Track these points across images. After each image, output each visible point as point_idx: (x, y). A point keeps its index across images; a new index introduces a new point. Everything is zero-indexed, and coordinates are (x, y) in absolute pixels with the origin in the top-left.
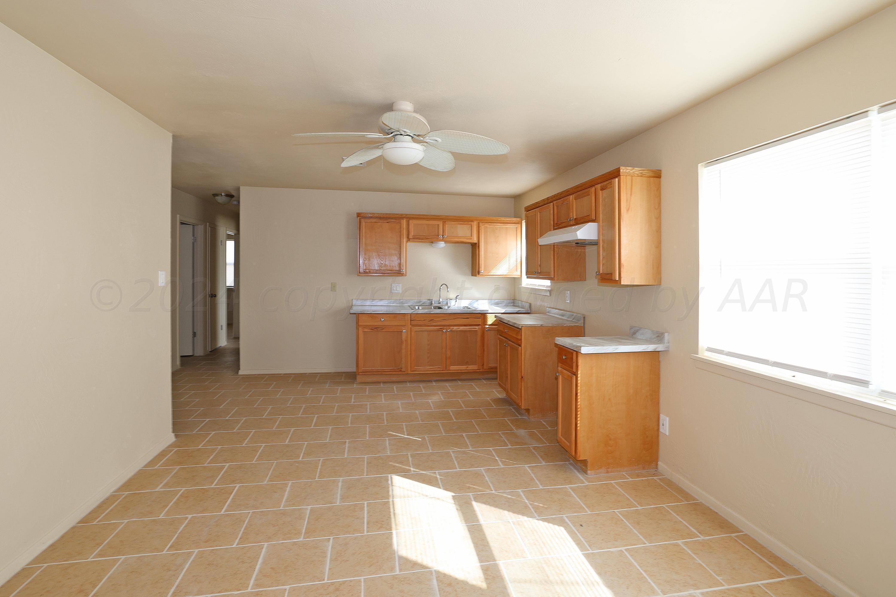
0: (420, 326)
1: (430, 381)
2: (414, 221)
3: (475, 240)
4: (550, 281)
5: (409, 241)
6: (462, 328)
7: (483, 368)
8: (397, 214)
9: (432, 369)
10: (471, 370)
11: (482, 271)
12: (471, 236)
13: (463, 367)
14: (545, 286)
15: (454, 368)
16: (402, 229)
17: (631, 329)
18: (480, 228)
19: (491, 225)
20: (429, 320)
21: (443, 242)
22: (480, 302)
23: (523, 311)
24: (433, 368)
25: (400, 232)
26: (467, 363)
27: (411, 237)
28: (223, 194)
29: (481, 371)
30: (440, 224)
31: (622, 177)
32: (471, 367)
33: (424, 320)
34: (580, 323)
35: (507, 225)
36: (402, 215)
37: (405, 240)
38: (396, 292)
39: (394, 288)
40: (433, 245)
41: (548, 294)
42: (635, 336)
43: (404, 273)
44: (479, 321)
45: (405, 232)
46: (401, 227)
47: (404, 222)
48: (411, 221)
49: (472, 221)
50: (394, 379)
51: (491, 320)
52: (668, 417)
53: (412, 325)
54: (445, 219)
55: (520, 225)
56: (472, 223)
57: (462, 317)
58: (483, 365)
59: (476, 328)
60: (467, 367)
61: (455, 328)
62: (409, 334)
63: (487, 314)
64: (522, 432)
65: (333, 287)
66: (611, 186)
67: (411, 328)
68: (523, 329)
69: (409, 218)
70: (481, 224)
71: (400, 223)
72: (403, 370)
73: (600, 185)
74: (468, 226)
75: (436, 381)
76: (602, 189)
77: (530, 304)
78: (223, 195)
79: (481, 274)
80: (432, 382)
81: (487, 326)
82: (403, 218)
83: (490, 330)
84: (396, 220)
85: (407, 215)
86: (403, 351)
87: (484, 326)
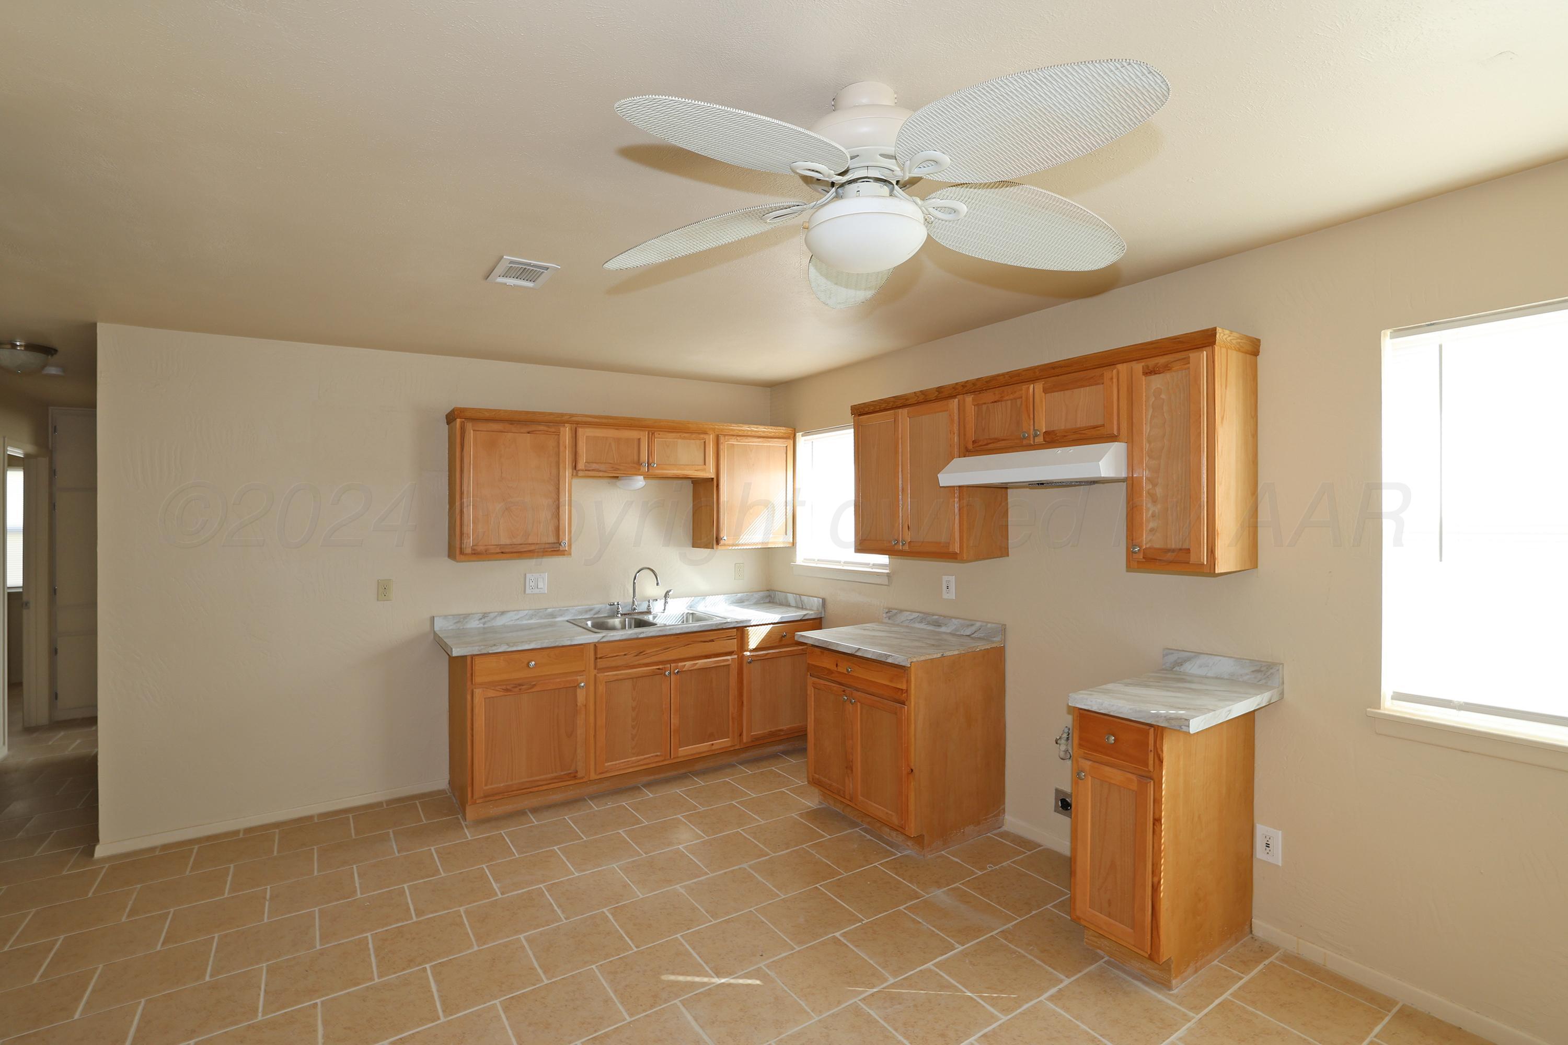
0: (617, 668)
1: (636, 788)
2: (587, 430)
3: (711, 474)
4: (887, 556)
5: (577, 475)
6: (701, 663)
7: (741, 741)
8: (551, 414)
9: (641, 763)
10: (717, 749)
11: (724, 535)
12: (705, 464)
13: (703, 747)
14: (869, 564)
15: (685, 751)
16: (562, 448)
17: (1165, 656)
18: (721, 447)
19: (742, 441)
20: (635, 654)
21: (641, 478)
22: (709, 599)
23: (812, 614)
24: (645, 759)
25: (558, 454)
26: (711, 737)
27: (581, 465)
28: (18, 343)
29: (737, 747)
30: (644, 436)
31: (1217, 348)
32: (721, 743)
33: (625, 655)
34: (996, 642)
35: (769, 442)
36: (562, 415)
37: (568, 473)
38: (536, 591)
39: (532, 584)
40: (619, 483)
41: (885, 581)
42: (1182, 670)
43: (567, 549)
44: (733, 645)
45: (567, 455)
46: (558, 443)
47: (566, 432)
48: (580, 431)
49: (705, 433)
50: (557, 797)
51: (755, 638)
52: (1280, 830)
53: (598, 669)
54: (653, 428)
55: (792, 442)
56: (706, 437)
57: (703, 639)
58: (741, 735)
59: (728, 660)
60: (713, 744)
61: (688, 664)
62: (592, 688)
63: (748, 628)
64: (939, 895)
65: (384, 590)
66: (1188, 365)
67: (595, 675)
68: (913, 669)
69: (577, 423)
70: (722, 439)
71: (558, 434)
72: (579, 775)
73: (1143, 364)
74: (698, 442)
75: (648, 785)
76: (1148, 372)
77: (824, 600)
78: (20, 346)
79: (722, 542)
80: (638, 788)
81: (748, 653)
82: (563, 423)
83: (753, 660)
84: (548, 426)
85: (572, 416)
86: (580, 732)
87: (741, 654)
